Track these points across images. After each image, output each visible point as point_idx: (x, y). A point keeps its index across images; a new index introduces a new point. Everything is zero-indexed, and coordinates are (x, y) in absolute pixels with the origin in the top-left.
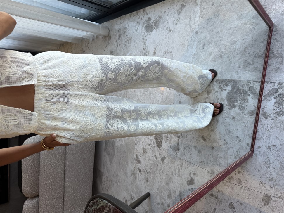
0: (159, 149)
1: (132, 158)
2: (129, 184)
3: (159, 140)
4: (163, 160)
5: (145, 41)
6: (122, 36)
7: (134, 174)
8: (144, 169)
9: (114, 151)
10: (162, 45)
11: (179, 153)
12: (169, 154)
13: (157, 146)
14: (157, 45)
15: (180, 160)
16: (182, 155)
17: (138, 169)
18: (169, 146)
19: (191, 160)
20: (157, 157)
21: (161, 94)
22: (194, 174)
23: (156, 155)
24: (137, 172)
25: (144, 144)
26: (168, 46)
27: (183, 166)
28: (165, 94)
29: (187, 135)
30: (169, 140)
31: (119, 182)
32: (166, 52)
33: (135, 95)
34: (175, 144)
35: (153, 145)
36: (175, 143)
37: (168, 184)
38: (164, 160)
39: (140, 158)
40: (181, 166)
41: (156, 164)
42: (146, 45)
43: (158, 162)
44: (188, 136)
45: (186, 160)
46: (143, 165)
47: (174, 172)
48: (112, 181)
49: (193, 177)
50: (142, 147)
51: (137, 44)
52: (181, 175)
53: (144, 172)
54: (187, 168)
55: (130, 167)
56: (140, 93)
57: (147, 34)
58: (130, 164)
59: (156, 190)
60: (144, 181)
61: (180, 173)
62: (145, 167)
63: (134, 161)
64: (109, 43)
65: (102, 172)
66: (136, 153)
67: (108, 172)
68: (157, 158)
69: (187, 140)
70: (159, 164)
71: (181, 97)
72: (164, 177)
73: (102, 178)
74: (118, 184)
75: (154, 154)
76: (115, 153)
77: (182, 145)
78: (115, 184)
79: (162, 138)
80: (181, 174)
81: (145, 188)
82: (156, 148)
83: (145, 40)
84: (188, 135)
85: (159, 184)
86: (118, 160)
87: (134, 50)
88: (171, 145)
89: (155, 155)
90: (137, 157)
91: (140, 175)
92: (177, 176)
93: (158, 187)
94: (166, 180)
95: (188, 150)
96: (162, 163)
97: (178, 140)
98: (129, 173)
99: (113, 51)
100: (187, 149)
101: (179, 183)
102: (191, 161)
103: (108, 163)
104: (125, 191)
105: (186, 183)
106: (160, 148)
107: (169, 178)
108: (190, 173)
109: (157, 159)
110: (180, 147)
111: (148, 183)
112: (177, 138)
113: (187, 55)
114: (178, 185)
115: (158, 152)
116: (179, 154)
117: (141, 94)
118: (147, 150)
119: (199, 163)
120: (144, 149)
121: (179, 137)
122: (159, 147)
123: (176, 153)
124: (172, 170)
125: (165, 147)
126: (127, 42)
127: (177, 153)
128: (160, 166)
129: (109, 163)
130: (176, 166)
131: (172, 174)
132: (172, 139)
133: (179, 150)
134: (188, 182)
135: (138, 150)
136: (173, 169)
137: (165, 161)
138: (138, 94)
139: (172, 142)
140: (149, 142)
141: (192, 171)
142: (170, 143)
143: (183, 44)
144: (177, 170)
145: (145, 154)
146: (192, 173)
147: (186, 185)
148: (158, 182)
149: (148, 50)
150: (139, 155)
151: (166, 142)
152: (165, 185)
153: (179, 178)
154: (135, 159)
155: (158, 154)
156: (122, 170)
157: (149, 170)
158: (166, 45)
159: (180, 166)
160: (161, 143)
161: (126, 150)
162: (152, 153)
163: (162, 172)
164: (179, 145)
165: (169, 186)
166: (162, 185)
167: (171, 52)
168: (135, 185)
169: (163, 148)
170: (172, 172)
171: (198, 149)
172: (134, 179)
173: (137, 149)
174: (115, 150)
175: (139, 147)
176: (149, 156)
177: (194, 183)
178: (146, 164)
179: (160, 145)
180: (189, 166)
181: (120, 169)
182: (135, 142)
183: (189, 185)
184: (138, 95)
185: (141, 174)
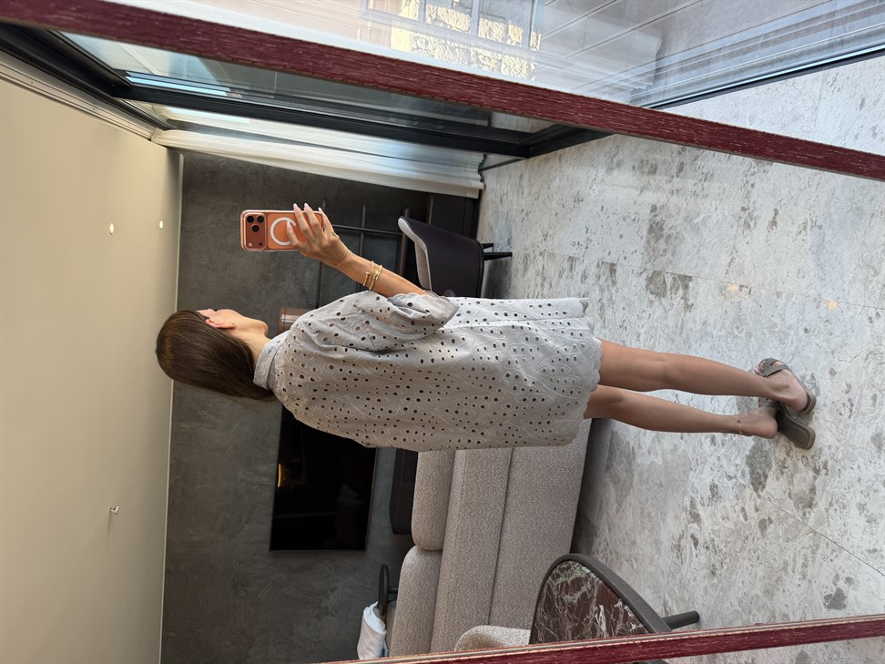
0: (755, 494)
1: (679, 506)
2: (663, 573)
3: (760, 468)
4: (763, 525)
5: (749, 187)
6: (686, 168)
7: (678, 548)
8: (708, 539)
9: (631, 478)
10: (796, 204)
11: (812, 514)
12: (782, 514)
13: (753, 484)
14: (783, 202)
15: (811, 535)
16: (820, 522)
17: (692, 536)
18: (785, 492)
19: (845, 539)
20: (748, 514)
21: (780, 341)
22: (848, 580)
23: (746, 509)
24: (687, 544)
25: (715, 472)
26: (812, 209)
27: (820, 551)
28: (789, 344)
29: (842, 470)
30: (789, 473)
31: (636, 560)
32: (805, 224)
33: (705, 333)
34: (804, 489)
35: (740, 480)
36: (805, 487)
37: (769, 593)
38: (765, 527)
39: (701, 510)
40: (813, 552)
41: (742, 533)
42: (752, 200)
43: (750, 530)
44: (845, 473)
45: (831, 538)
46: (705, 530)
47: (791, 563)
48: (617, 554)
49: (843, 589)
50: (708, 481)
51: (726, 193)
52: (808, 577)
53: (707, 548)
54: (829, 560)
55: (672, 527)
56: (720, 330)
57: (757, 168)
58: (670, 519)
59: (736, 603)
60: (705, 572)
61: (808, 569)
62: (712, 536)
63: (684, 515)
64: (649, 183)
65: (595, 524)
66: (691, 493)
67: (609, 530)
68: (749, 518)
69: (839, 482)
70: (751, 534)
71: (836, 360)
72: (761, 573)
73: (592, 541)
74: (632, 567)
75: (742, 505)
76: (634, 484)
77: (825, 494)
78: (625, 562)
79: (769, 467)
80: (809, 572)
81: (706, 591)
82: (749, 491)
83: (750, 183)
84: (845, 469)
85: (745, 590)
86: (641, 503)
87: (716, 208)
88: (791, 487)
89: (743, 509)
90: (693, 504)
91: (694, 554)
92: (798, 576)
93: (740, 595)
94: (766, 581)
95: (838, 511)
96: (759, 534)
97: (815, 478)
98: (666, 544)
99: (658, 206)
100: (836, 506)
101: (802, 598)
102: (844, 543)
103: (612, 505)
104: (649, 587)
105: (820, 601)
106: (760, 492)
107: (774, 579)
108: (837, 577)
109: (746, 519)
110: (817, 498)
111: (715, 580)
112: (811, 473)
113: (867, 242)
114: (797, 602)
115: (753, 502)
116: (812, 517)
117: (723, 333)
118: (721, 490)
119: (866, 553)
120: (713, 488)
121: (817, 472)
122: (756, 490)
123: (804, 514)
124: (787, 558)
125: (773, 492)
126: (700, 185)
127: (808, 515)
128: (754, 539)
129: (615, 506)
130: (798, 549)
131: (785, 569)
132: (796, 472)
133: (813, 507)
134: (827, 598)
135: (699, 488)
136: (788, 556)
137: (770, 529)
138: (715, 333)
139: (795, 482)
140: (732, 470)
141: (843, 572)
142: (791, 483)
143: (858, 209)
144: (800, 561)
145: (715, 499)
146: (843, 576)
147: (820, 607)
148: (743, 582)
149: (755, 214)
150: (698, 500)
151: (778, 479)
152: (760, 594)
153: (804, 584)
154: (685, 509)
155: (753, 507)
156: (647, 532)
157: (722, 546)
158: (808, 206)
159: (809, 551)
160: (763, 479)
161: (664, 482)
162: (735, 502)
163: (758, 558)
164: (815, 494)
165: (771, 600)
166: (753, 593)
167: (820, 227)
168: (678, 576)
169: (767, 493)
170: (786, 563)
171: (869, 514)
172: (677, 562)
173: (696, 485)
174: (633, 475)
175: (701, 478)
176: (725, 507)
177: (845, 606)
178: (716, 528)
179: (760, 484)
180: (836, 556)
181: (643, 528)
182: (690, 464)
183: (829, 607)
184: (714, 336)
185: (698, 552)
